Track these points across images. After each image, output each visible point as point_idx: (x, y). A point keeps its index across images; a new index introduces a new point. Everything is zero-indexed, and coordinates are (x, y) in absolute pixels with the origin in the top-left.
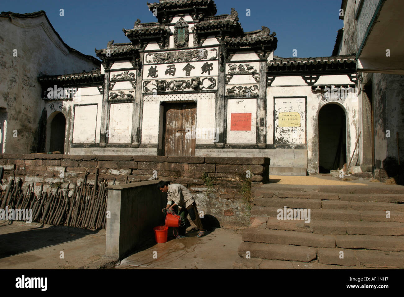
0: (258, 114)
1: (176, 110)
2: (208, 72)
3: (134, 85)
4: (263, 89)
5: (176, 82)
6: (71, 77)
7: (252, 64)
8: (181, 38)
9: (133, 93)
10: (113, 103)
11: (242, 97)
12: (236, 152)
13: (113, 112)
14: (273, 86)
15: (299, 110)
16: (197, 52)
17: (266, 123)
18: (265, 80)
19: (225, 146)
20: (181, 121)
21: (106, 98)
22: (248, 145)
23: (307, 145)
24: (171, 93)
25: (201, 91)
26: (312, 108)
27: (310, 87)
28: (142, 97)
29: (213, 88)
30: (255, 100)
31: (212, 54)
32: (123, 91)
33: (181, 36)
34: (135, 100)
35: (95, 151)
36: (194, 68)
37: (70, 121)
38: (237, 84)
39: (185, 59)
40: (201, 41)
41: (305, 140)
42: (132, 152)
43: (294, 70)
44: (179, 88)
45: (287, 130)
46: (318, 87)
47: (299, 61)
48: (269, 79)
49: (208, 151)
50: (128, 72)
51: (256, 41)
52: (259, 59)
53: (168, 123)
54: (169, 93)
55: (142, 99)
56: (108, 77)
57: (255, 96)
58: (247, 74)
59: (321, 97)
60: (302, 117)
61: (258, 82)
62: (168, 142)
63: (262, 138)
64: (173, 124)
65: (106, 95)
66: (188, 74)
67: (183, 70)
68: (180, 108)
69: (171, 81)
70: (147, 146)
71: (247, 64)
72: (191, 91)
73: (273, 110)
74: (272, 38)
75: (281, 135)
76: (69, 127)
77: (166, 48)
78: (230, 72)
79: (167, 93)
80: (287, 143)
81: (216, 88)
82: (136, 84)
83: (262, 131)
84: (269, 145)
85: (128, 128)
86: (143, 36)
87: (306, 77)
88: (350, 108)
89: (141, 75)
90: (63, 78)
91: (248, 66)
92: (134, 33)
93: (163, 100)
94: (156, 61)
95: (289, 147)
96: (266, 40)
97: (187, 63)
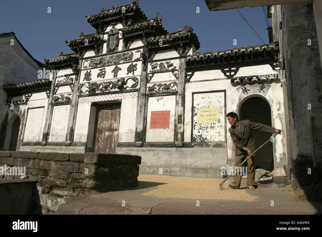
0: (176, 110)
1: (107, 110)
2: (132, 72)
3: (73, 88)
4: (182, 85)
5: (105, 83)
6: (26, 84)
7: (172, 62)
8: (113, 44)
9: (71, 95)
10: (55, 106)
11: (161, 95)
12: (154, 151)
13: (55, 114)
14: (192, 82)
15: (218, 105)
16: (124, 54)
17: (184, 120)
18: (184, 76)
19: (144, 145)
20: (111, 121)
21: (50, 101)
22: (166, 143)
23: (227, 142)
24: (100, 94)
25: (125, 91)
26: (232, 103)
27: (230, 80)
28: (77, 99)
29: (136, 87)
30: (175, 96)
31: (137, 55)
32: (63, 94)
33: (113, 42)
34: (72, 102)
35: (38, 149)
36: (121, 69)
37: (23, 122)
38: (158, 82)
39: (114, 62)
40: (129, 45)
41: (224, 137)
42: (66, 149)
43: (212, 64)
44: (106, 89)
45: (206, 126)
46: (238, 79)
47: (215, 54)
48: (189, 75)
49: (128, 150)
50: (69, 77)
51: (173, 38)
52: (179, 56)
53: (99, 123)
54: (99, 94)
55: (77, 101)
56: (54, 83)
57: (174, 92)
58: (167, 71)
59: (241, 90)
60: (222, 112)
61: (177, 78)
62: (99, 141)
63: (179, 136)
64: (103, 124)
65: (51, 98)
66: (115, 76)
67: (112, 72)
68: (111, 109)
69: (100, 83)
70: (77, 144)
71: (167, 62)
72: (117, 91)
73: (191, 106)
74: (189, 33)
75: (199, 132)
76: (22, 127)
77: (100, 54)
78: (152, 70)
79: (97, 95)
80: (206, 141)
81: (138, 87)
82: (74, 88)
83: (179, 128)
84: (187, 143)
85: (64, 127)
86: (81, 45)
87: (225, 69)
88: (273, 100)
89: (78, 80)
90: (21, 86)
91: (168, 63)
92: (73, 43)
93: (94, 101)
94: (90, 66)
95: (207, 145)
96: (183, 37)
97: (116, 66)
